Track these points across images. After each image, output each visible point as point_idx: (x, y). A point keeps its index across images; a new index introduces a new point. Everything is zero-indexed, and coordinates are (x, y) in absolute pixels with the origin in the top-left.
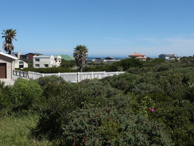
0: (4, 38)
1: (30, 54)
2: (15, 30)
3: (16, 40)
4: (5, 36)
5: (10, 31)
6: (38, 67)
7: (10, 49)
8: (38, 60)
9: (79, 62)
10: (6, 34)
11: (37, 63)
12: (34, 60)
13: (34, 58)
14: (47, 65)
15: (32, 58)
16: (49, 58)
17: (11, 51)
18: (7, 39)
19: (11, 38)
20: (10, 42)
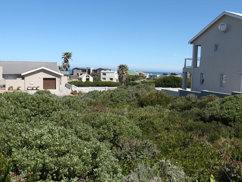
0: (63, 58)
1: (100, 69)
2: (71, 53)
3: (72, 60)
4: (63, 57)
5: (68, 54)
6: (104, 81)
7: (67, 67)
8: (104, 74)
9: (121, 78)
10: (64, 56)
11: (104, 76)
12: (102, 74)
13: (102, 72)
14: (111, 79)
15: (100, 73)
16: (114, 73)
17: (68, 68)
18: (65, 59)
19: (68, 59)
20: (66, 61)
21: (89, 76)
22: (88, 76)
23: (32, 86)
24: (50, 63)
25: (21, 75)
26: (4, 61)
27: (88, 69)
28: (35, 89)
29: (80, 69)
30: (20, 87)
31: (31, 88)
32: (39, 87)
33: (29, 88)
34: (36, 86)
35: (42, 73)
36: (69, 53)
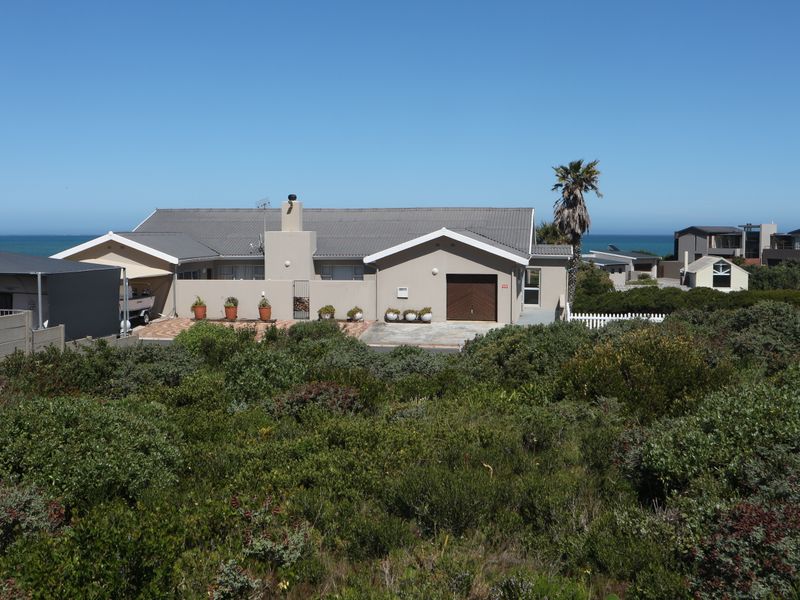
0: (560, 189)
2: (594, 163)
4: (560, 185)
5: (576, 166)
7: (576, 226)
10: (564, 177)
17: (579, 231)
18: (566, 194)
19: (577, 192)
20: (572, 202)
21: (729, 267)
22: (726, 267)
23: (402, 307)
24: (506, 210)
25: (360, 261)
26: (332, 211)
27: (748, 234)
28: (411, 316)
29: (711, 234)
30: (361, 311)
31: (397, 313)
32: (428, 311)
33: (392, 316)
34: (419, 308)
35: (441, 255)
36: (583, 166)
